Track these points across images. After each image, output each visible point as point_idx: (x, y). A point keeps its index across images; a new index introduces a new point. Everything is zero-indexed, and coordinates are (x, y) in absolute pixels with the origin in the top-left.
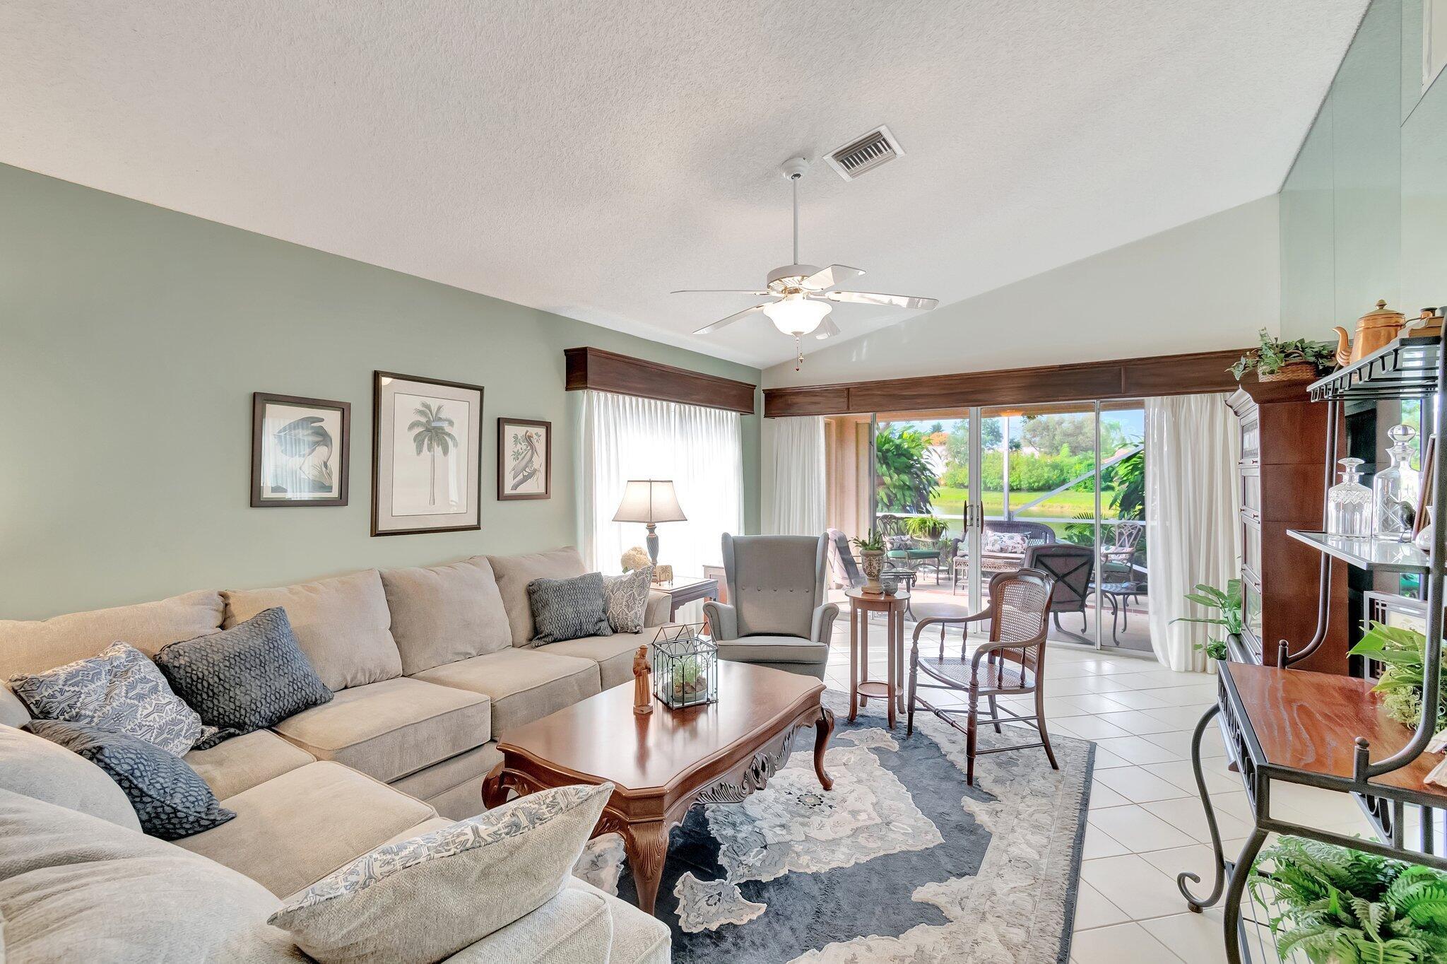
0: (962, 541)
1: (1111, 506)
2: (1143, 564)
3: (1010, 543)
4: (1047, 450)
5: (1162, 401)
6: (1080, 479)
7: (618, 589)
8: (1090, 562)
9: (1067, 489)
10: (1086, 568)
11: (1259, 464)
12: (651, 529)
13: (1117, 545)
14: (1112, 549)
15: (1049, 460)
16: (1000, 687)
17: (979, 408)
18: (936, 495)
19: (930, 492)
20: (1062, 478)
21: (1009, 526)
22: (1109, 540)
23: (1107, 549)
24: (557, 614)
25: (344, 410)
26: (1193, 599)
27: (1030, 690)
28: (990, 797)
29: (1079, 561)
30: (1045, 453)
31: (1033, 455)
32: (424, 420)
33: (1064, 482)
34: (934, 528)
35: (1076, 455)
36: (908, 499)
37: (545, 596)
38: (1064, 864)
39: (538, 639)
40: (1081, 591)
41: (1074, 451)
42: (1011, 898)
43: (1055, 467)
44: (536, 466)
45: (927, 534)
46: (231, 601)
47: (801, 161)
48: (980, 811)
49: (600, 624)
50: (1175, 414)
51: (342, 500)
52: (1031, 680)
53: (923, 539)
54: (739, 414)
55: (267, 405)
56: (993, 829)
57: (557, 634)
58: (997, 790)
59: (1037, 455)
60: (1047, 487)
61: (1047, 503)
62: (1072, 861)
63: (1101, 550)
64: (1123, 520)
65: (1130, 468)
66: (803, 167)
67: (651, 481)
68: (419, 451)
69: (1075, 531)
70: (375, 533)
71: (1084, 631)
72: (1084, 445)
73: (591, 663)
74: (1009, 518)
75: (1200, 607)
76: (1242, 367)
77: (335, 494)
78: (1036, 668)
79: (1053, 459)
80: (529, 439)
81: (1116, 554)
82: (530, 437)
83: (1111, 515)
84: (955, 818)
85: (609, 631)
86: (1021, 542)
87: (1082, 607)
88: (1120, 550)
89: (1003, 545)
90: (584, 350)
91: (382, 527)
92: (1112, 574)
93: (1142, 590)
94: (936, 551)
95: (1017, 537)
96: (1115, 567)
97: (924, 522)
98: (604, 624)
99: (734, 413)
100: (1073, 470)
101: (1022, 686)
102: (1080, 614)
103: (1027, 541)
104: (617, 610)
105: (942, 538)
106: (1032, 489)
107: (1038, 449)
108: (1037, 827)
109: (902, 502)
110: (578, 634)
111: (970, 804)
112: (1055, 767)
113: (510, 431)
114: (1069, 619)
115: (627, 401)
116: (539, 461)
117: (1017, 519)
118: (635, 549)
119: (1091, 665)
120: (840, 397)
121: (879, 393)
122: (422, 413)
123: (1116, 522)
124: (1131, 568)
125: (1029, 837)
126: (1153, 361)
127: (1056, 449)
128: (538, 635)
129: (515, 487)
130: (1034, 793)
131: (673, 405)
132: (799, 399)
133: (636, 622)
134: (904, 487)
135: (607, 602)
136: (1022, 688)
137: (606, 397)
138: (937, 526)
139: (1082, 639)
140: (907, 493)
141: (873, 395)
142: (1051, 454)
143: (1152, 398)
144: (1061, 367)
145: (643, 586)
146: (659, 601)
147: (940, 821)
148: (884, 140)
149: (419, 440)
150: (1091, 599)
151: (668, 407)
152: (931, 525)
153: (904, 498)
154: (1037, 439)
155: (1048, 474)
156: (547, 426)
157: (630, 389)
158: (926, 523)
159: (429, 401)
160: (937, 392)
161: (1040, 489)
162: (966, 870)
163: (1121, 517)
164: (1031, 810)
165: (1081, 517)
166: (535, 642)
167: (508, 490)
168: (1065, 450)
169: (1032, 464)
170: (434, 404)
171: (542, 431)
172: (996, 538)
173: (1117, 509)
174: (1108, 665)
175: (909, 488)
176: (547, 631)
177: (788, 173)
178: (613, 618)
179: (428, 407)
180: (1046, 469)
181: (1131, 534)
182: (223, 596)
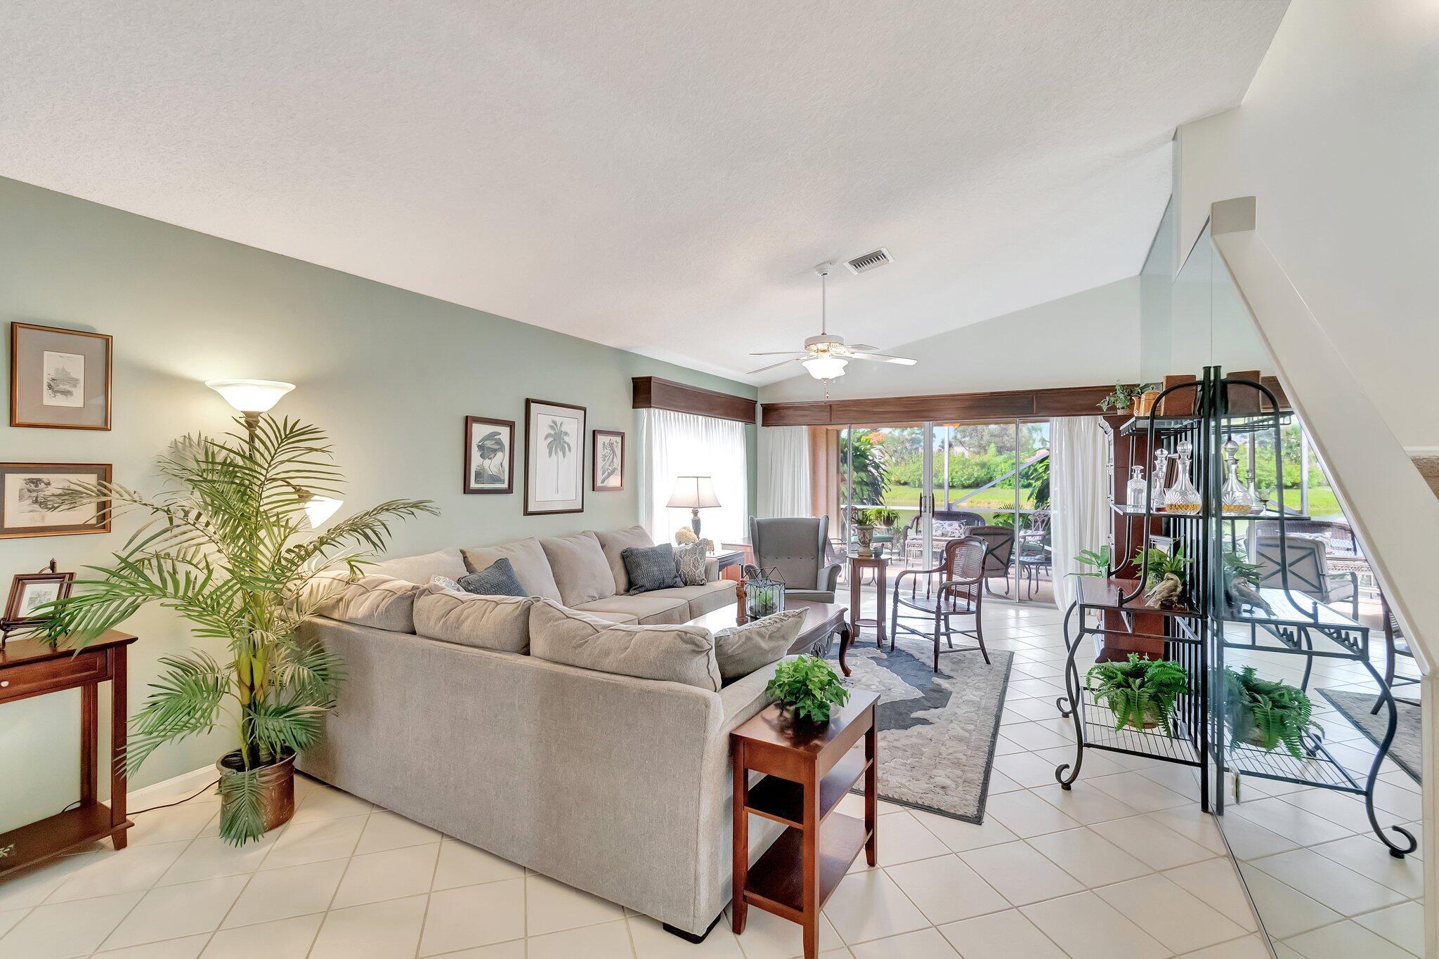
0: (911, 528)
1: (1029, 499)
2: (1049, 545)
3: (949, 529)
4: (976, 450)
5: (1062, 421)
6: (1004, 477)
7: (685, 555)
8: (1012, 540)
9: (993, 486)
10: (1009, 543)
11: (1113, 467)
12: (695, 513)
13: (1033, 530)
14: (1029, 532)
15: (978, 459)
16: (954, 610)
17: (931, 422)
18: (888, 490)
19: (883, 487)
20: (989, 476)
21: (949, 515)
22: (1027, 526)
23: (1025, 532)
24: (647, 572)
25: (511, 425)
26: (1081, 560)
27: (973, 613)
28: (949, 677)
29: (1004, 539)
30: (974, 452)
31: (963, 454)
32: (553, 432)
33: (990, 479)
34: (888, 517)
35: (1001, 454)
36: (866, 493)
37: (637, 559)
38: (995, 702)
39: (634, 589)
40: (1005, 562)
41: (1000, 451)
42: (966, 715)
43: (983, 465)
44: (615, 466)
45: (882, 523)
46: (467, 555)
47: (828, 266)
48: (944, 684)
49: (676, 579)
50: (1070, 430)
51: (509, 490)
52: (973, 607)
53: (879, 526)
54: (744, 423)
55: (473, 424)
56: (953, 690)
57: (648, 585)
58: (952, 674)
59: (967, 453)
60: (977, 485)
61: (975, 498)
62: (999, 701)
63: (1020, 534)
64: (1038, 510)
65: (1044, 467)
66: (830, 269)
67: (697, 477)
68: (550, 455)
69: (1001, 520)
70: (526, 513)
71: (1007, 593)
72: (1008, 445)
73: (684, 601)
74: (949, 509)
75: (1087, 566)
76: (1106, 403)
77: (505, 486)
78: (976, 601)
79: (981, 459)
80: (611, 445)
81: (1032, 536)
82: (612, 444)
83: (1028, 506)
84: (929, 686)
85: (682, 584)
86: (959, 528)
87: (1005, 574)
88: (1035, 533)
89: (944, 531)
90: (649, 379)
91: (530, 509)
92: (1027, 550)
93: (1047, 561)
94: (890, 536)
95: (956, 524)
96: (1032, 547)
97: (879, 512)
98: (678, 579)
99: (740, 423)
100: (999, 468)
101: (968, 609)
102: (1005, 579)
103: (963, 527)
104: (686, 568)
105: (895, 525)
106: (964, 487)
107: (967, 448)
108: (978, 689)
109: (861, 495)
110: (662, 586)
111: (937, 680)
112: (988, 662)
113: (601, 439)
114: (996, 583)
115: (672, 415)
116: (617, 461)
117: (954, 509)
118: (685, 528)
119: (1012, 612)
120: (824, 411)
121: (855, 409)
122: (552, 427)
123: (1033, 511)
124: (1043, 547)
125: (974, 692)
126: (1055, 391)
127: (983, 448)
128: (632, 586)
129: (603, 481)
130: (975, 675)
131: (700, 417)
132: (791, 412)
133: (701, 578)
134: (862, 483)
135: (678, 564)
136: (968, 612)
137: (659, 413)
138: (891, 515)
139: (1005, 597)
140: (865, 488)
141: (850, 410)
142: (978, 453)
143: (1055, 418)
144: (991, 393)
145: (702, 553)
146: (711, 564)
147: (921, 687)
148: (883, 255)
149: (550, 447)
150: (1012, 571)
151: (697, 418)
152: (886, 514)
153: (862, 493)
154: (967, 439)
155: (978, 473)
156: (622, 435)
157: (676, 406)
158: (881, 513)
159: (556, 419)
160: (897, 410)
161: (969, 487)
162: (939, 705)
163: (1037, 507)
164: (975, 682)
165: (1006, 508)
166: (632, 592)
167: (599, 483)
168: (992, 449)
169: (965, 464)
170: (559, 421)
171: (619, 439)
172: (938, 525)
173: (1033, 501)
174: (1024, 613)
175: (867, 484)
176: (640, 584)
177: (820, 273)
178: (684, 575)
179: (555, 423)
180: (976, 469)
181: (1043, 521)
182: (462, 552)
